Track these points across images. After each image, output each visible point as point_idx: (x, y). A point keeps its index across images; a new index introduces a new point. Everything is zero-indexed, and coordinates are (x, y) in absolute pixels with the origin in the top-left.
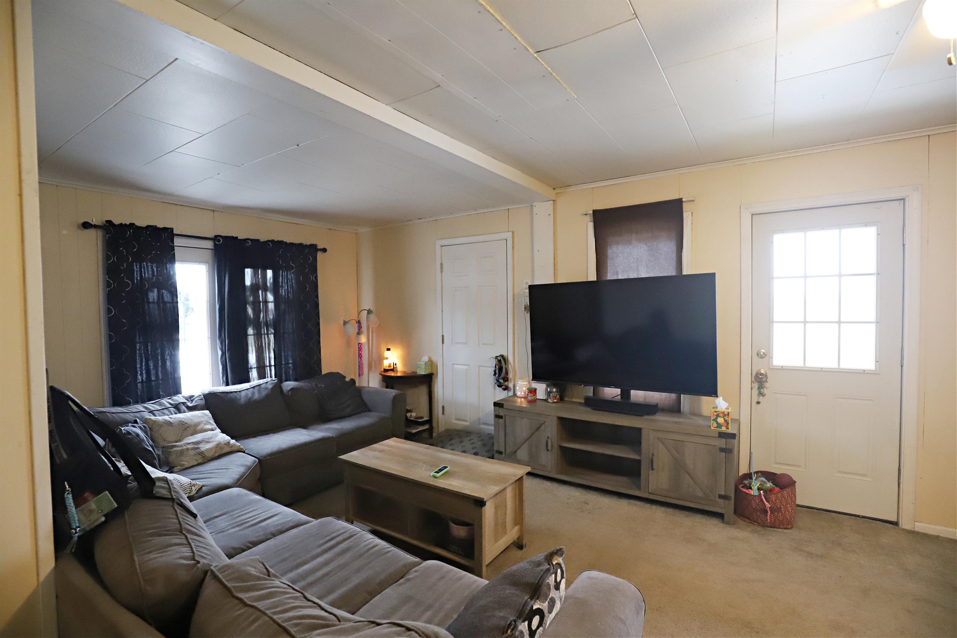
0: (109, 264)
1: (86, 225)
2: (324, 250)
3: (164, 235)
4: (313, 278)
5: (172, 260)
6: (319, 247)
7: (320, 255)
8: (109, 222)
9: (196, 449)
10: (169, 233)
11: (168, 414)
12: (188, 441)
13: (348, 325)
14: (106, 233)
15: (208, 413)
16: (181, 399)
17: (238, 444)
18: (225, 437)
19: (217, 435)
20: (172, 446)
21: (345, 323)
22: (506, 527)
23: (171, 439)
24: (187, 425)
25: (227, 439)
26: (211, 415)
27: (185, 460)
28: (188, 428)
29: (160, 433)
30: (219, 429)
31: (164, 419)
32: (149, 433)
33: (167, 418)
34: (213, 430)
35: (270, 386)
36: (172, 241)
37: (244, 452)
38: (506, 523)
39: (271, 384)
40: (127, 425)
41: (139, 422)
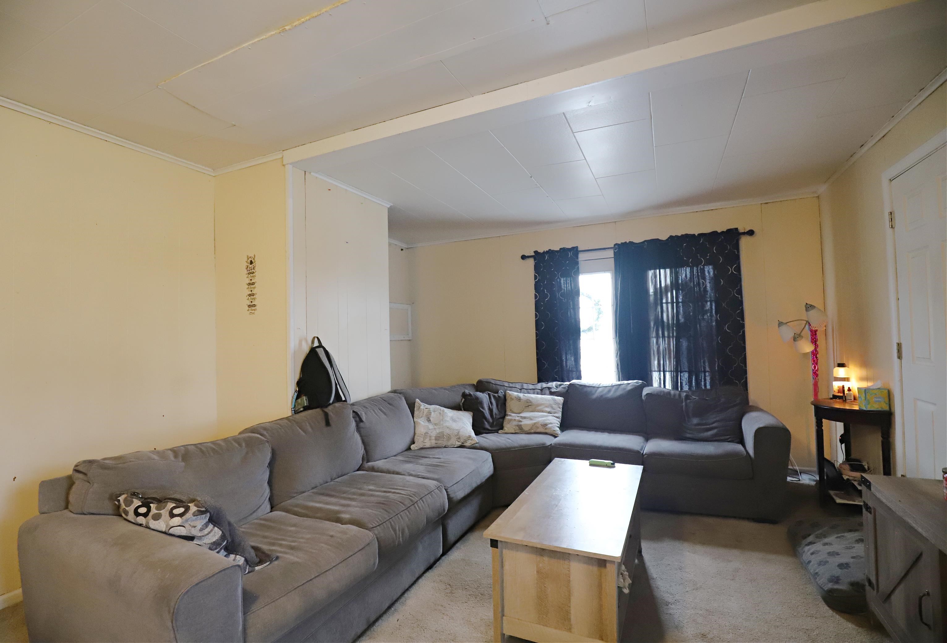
1: (524, 257)
2: (751, 233)
3: (570, 254)
4: (732, 270)
5: (577, 273)
6: (741, 230)
7: (745, 242)
8: (536, 252)
9: (521, 421)
10: (575, 251)
11: (530, 393)
12: (522, 415)
13: (784, 328)
14: (535, 260)
15: (560, 399)
16: (553, 385)
17: (558, 429)
18: (548, 420)
19: (546, 416)
20: (510, 415)
21: (780, 324)
22: (569, 620)
23: (515, 411)
24: (530, 404)
25: (549, 422)
26: (562, 401)
27: (508, 427)
28: (529, 406)
29: (510, 404)
30: (560, 415)
31: (518, 395)
32: (502, 402)
33: (521, 395)
34: (549, 413)
35: (629, 388)
36: (577, 258)
37: (555, 437)
38: (568, 613)
39: (632, 385)
40: (486, 392)
41: (501, 393)
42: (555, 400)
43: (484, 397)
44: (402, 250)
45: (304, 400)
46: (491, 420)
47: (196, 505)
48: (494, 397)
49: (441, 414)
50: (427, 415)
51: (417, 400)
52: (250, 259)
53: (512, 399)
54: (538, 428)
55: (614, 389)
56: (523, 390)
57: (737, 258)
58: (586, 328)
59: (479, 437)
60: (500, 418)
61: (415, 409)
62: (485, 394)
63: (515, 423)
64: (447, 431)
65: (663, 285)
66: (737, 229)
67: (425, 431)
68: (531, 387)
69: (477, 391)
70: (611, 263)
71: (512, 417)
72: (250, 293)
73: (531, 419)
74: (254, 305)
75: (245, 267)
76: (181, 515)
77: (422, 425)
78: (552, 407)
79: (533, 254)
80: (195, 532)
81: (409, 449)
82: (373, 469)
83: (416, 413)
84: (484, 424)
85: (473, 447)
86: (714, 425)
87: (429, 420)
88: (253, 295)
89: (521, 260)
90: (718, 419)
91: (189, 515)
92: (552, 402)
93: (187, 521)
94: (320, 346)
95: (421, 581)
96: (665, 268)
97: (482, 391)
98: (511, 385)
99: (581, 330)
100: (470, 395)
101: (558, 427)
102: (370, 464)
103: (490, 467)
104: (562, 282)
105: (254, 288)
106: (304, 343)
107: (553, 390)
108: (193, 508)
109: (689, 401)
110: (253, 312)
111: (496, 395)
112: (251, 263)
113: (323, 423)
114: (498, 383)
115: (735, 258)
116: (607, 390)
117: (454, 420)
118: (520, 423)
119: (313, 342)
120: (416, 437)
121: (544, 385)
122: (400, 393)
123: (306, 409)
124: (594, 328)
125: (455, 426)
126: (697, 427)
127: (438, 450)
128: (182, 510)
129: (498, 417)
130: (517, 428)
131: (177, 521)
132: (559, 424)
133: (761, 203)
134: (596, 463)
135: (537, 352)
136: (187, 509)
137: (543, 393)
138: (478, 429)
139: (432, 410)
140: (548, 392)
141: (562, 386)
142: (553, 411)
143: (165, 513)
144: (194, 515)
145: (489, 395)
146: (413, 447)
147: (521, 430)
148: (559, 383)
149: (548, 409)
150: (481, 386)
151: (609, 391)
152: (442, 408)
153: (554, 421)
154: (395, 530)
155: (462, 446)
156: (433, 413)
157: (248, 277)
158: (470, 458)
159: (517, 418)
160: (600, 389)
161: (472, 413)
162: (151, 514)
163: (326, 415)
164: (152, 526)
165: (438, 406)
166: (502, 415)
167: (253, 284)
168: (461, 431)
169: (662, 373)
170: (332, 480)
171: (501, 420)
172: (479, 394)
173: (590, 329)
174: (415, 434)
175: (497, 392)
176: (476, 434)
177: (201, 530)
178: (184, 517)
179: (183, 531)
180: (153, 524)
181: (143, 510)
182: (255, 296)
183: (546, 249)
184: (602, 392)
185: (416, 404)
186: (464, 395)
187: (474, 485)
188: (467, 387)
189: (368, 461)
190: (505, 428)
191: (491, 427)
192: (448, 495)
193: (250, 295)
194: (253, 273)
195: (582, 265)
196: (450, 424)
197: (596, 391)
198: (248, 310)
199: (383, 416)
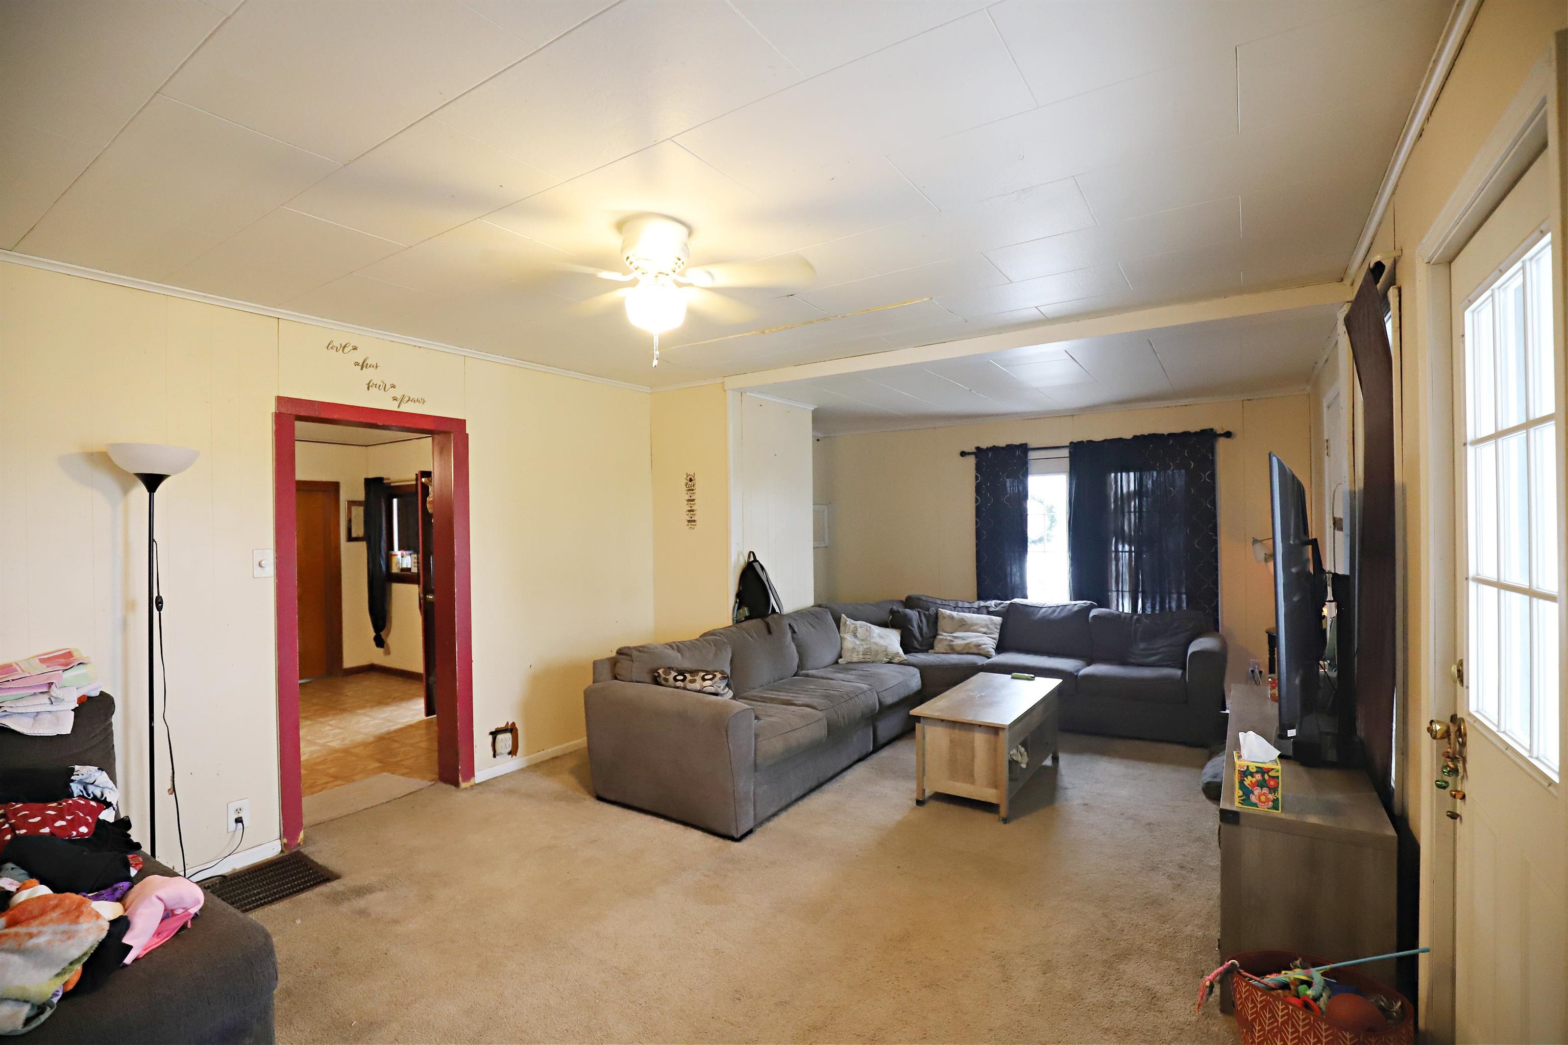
0: (977, 483)
1: (963, 454)
2: (1228, 435)
3: (1018, 452)
4: (1205, 477)
5: (1026, 474)
6: (1218, 431)
7: (1222, 445)
8: (978, 448)
9: (952, 641)
10: (1024, 449)
11: (964, 612)
12: (955, 634)
13: (1258, 546)
14: (976, 458)
15: (998, 620)
16: (992, 603)
17: (993, 650)
18: (983, 641)
19: (980, 637)
20: (941, 635)
21: (1255, 541)
22: (973, 776)
23: (947, 630)
24: (964, 623)
25: (983, 642)
26: (1001, 622)
27: (938, 646)
28: (964, 625)
29: (942, 623)
30: (997, 636)
31: (950, 614)
32: (934, 621)
33: (955, 614)
34: (985, 633)
35: (1076, 608)
36: (1026, 456)
37: (989, 658)
38: (972, 771)
39: (1079, 606)
40: (916, 609)
41: (932, 611)
42: (992, 620)
43: (913, 614)
44: (818, 440)
45: (745, 611)
46: (920, 639)
47: (720, 673)
48: (925, 615)
49: (869, 631)
50: (853, 631)
51: (843, 615)
52: (689, 477)
53: (944, 618)
54: (971, 648)
55: (1059, 610)
56: (957, 608)
57: (1212, 464)
58: (1036, 538)
59: (907, 656)
60: (930, 637)
61: (841, 624)
62: (915, 612)
63: (946, 643)
64: (874, 647)
65: (1125, 490)
66: (1212, 430)
67: (852, 646)
68: (967, 605)
69: (906, 608)
70: (1066, 463)
71: (944, 636)
72: (690, 509)
73: (964, 639)
74: (694, 521)
75: (684, 484)
76: (711, 679)
77: (849, 641)
78: (988, 628)
79: (974, 450)
80: (720, 691)
81: (837, 662)
82: (807, 676)
83: (842, 628)
84: (913, 642)
85: (900, 663)
86: (1161, 650)
87: (855, 636)
88: (693, 511)
89: (959, 456)
90: (1166, 644)
91: (717, 679)
92: (988, 623)
93: (715, 683)
94: (755, 560)
95: (855, 767)
96: (1128, 472)
97: (912, 608)
98: (944, 602)
99: (1029, 540)
100: (898, 612)
101: (993, 648)
102: (803, 672)
103: (918, 682)
104: (1008, 485)
105: (694, 504)
106: (741, 557)
107: (991, 609)
108: (719, 675)
109: (1138, 625)
110: (693, 527)
111: (927, 612)
112: (691, 480)
113: (766, 632)
114: (930, 600)
115: (1208, 464)
116: (1051, 610)
117: (881, 637)
118: (952, 643)
119: (749, 557)
120: (843, 651)
121: (982, 603)
122: (826, 608)
123: (747, 618)
124: (1045, 538)
125: (882, 642)
126: (1142, 652)
127: (865, 664)
128: (711, 676)
129: (928, 636)
130: (948, 648)
131: (708, 683)
132: (995, 645)
133: (1242, 399)
134: (1017, 677)
135: (977, 566)
136: (715, 676)
137: (980, 612)
138: (907, 646)
139: (858, 625)
140: (985, 611)
141: (1002, 605)
142: (989, 631)
143: (698, 679)
144: (720, 679)
145: (919, 613)
146: (840, 661)
147: (952, 650)
148: (1000, 602)
149: (984, 630)
150: (910, 602)
151: (1054, 611)
152: (869, 625)
153: (989, 643)
154: (838, 715)
155: (889, 663)
156: (859, 629)
157: (687, 494)
158: (899, 672)
159: (949, 638)
160: (1043, 610)
161: (900, 631)
162: (687, 680)
163: (768, 625)
164: (688, 687)
165: (864, 622)
166: (932, 635)
167: (693, 500)
168: (889, 647)
169: (1120, 593)
170: (774, 682)
171: (931, 640)
172: (908, 611)
173: (1041, 540)
174: (842, 648)
175: (928, 610)
176: (905, 653)
177: (723, 690)
178: (713, 681)
179: (712, 689)
180: (690, 686)
181: (680, 678)
182: (694, 512)
183: (990, 445)
184: (1045, 612)
185: (842, 619)
186: (892, 612)
187: (902, 696)
188: (895, 603)
189: (802, 670)
190: (936, 648)
191: (921, 646)
192: (879, 699)
193: (689, 511)
194: (693, 490)
195: (1032, 466)
196: (877, 640)
197: (1039, 611)
198: (688, 525)
199: (813, 630)
